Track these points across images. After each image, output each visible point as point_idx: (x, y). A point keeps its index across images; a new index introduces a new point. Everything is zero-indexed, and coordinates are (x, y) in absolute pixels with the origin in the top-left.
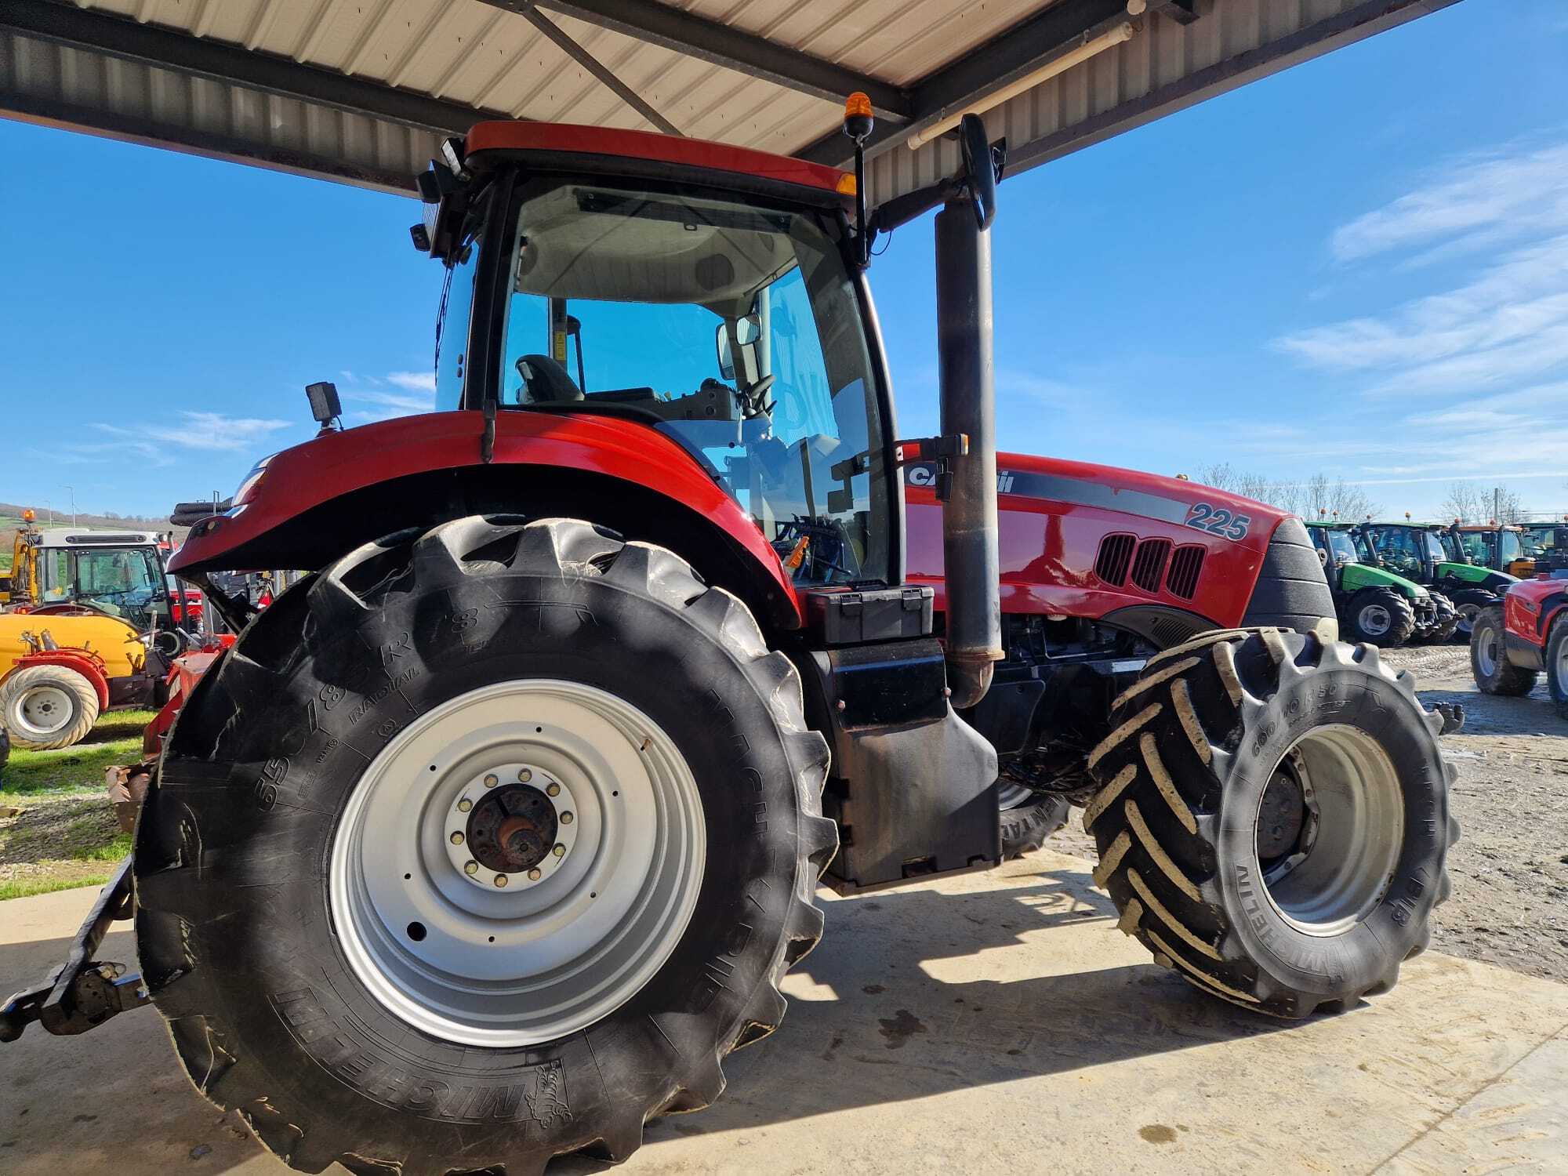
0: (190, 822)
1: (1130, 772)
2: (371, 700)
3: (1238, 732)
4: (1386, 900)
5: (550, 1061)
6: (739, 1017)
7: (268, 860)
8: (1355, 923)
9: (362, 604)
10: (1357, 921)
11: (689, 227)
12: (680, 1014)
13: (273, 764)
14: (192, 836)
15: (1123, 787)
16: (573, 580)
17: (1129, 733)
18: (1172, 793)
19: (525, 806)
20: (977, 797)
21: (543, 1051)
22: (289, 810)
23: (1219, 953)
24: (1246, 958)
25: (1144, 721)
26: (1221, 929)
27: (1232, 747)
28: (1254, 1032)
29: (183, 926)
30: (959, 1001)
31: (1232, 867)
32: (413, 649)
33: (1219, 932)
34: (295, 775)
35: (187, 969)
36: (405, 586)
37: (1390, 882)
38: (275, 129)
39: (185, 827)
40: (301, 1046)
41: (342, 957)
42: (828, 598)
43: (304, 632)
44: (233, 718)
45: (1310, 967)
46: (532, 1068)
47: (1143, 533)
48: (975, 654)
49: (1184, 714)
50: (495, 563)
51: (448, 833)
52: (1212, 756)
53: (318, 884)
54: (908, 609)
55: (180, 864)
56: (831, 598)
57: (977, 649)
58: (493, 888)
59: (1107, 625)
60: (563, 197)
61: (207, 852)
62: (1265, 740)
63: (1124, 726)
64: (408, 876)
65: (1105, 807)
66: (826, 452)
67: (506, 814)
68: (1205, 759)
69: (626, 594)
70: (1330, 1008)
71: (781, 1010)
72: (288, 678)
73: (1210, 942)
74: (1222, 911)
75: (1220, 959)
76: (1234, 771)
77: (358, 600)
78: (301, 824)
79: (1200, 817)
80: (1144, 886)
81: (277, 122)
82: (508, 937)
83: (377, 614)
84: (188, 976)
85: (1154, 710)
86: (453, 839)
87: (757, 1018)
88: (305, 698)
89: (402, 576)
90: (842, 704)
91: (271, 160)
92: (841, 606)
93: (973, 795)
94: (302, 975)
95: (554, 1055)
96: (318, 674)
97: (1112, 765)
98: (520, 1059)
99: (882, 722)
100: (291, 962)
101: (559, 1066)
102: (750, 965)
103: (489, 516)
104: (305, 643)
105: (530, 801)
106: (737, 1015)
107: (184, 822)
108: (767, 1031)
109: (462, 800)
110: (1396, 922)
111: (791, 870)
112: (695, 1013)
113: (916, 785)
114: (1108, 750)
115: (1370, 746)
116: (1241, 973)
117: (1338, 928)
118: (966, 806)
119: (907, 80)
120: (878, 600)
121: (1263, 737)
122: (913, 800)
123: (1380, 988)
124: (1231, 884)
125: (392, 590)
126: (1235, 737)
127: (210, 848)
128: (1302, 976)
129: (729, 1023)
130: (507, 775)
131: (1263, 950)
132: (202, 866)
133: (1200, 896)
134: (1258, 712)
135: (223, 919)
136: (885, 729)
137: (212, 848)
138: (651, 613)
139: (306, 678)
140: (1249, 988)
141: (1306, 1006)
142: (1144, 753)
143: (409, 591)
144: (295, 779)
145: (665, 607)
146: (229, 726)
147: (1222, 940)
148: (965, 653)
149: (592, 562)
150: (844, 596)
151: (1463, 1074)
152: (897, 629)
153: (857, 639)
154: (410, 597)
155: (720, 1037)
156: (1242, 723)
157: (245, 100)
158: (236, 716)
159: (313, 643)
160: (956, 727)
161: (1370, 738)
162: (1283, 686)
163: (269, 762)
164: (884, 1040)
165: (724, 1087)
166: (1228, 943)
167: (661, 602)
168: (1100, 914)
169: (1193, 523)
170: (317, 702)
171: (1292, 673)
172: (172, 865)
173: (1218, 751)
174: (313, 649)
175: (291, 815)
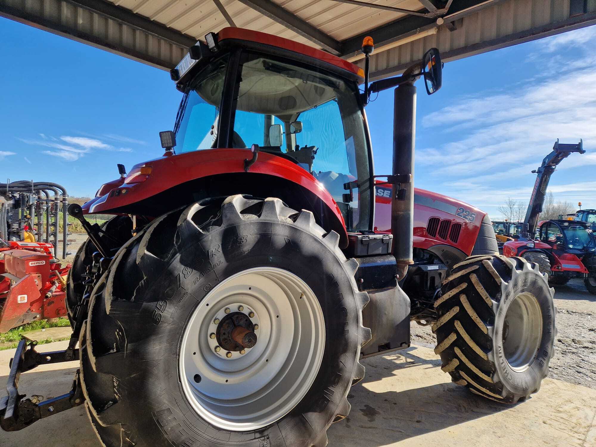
0: (121, 330)
1: (456, 309)
2: (202, 274)
3: (500, 295)
4: (537, 358)
5: (264, 436)
6: (335, 413)
7: (156, 348)
8: (528, 367)
9: (201, 231)
10: (529, 366)
11: (304, 82)
12: (314, 413)
13: (161, 303)
14: (122, 338)
15: (454, 315)
16: (284, 224)
17: (454, 294)
18: (477, 318)
19: (242, 322)
20: (405, 319)
21: (261, 431)
22: (166, 324)
23: (492, 380)
24: (500, 382)
25: (460, 289)
26: (493, 371)
27: (498, 300)
28: (500, 410)
29: (114, 380)
30: (386, 400)
31: (497, 346)
32: (221, 252)
33: (492, 372)
34: (169, 308)
35: (115, 401)
36: (218, 223)
37: (538, 351)
38: (79, 24)
39: (118, 333)
40: (166, 436)
41: (183, 393)
42: (357, 237)
43: (175, 243)
44: (143, 281)
45: (518, 384)
46: (257, 440)
47: (443, 217)
48: (405, 261)
49: (478, 287)
50: (254, 215)
51: (209, 333)
52: (492, 304)
53: (175, 359)
54: (384, 243)
55: (115, 350)
56: (359, 237)
57: (405, 259)
58: (225, 357)
59: (428, 252)
60: (258, 63)
61: (129, 345)
62: (508, 297)
63: (451, 291)
64: (195, 353)
65: (444, 323)
66: (334, 179)
67: (235, 326)
68: (490, 305)
69: (302, 231)
70: (522, 400)
71: (349, 409)
72: (169, 263)
73: (489, 376)
74: (494, 363)
75: (492, 382)
76: (499, 310)
77: (199, 229)
78: (170, 331)
79: (488, 327)
80: (461, 353)
81: (80, 21)
82: (233, 380)
83: (207, 236)
84: (117, 404)
85: (464, 286)
86: (211, 337)
87: (340, 413)
88: (176, 273)
89: (216, 219)
90: (362, 280)
91: (78, 37)
92: (362, 240)
93: (404, 318)
94: (166, 402)
95: (266, 433)
96: (182, 262)
97: (446, 306)
98: (252, 436)
99: (375, 288)
100: (162, 396)
101: (268, 438)
102: (340, 390)
103: (244, 195)
104: (176, 248)
105: (245, 320)
106: (335, 412)
107: (118, 330)
108: (342, 418)
109: (215, 319)
110: (541, 365)
111: (355, 350)
112: (320, 412)
113: (385, 314)
114: (444, 300)
115: (534, 300)
116: (497, 388)
117: (524, 369)
118: (401, 322)
119: (342, 39)
120: (375, 238)
121: (507, 297)
122: (384, 320)
123: (535, 391)
124: (497, 353)
125: (212, 225)
126: (499, 296)
127: (130, 343)
128: (516, 388)
129: (331, 416)
130: (233, 308)
131: (505, 378)
132: (127, 351)
133: (488, 358)
134: (506, 287)
135: (134, 376)
136: (375, 291)
137: (132, 343)
138: (311, 240)
139: (177, 264)
140: (500, 393)
141: (516, 399)
142: (462, 302)
143: (220, 225)
144: (169, 310)
145: (316, 238)
146: (140, 285)
147: (493, 375)
148: (401, 261)
149: (290, 217)
150: (363, 236)
151: (580, 424)
152: (380, 251)
153: (365, 254)
154: (221, 229)
155: (328, 422)
156: (501, 292)
157: (67, 10)
158: (144, 281)
159: (180, 248)
160: (399, 291)
161: (534, 297)
162: (513, 278)
163: (159, 302)
164: (366, 418)
165: (327, 443)
166: (495, 376)
167: (315, 236)
168: (417, 363)
169: (458, 214)
170: (181, 275)
171: (516, 273)
172: (112, 351)
173: (494, 302)
174: (180, 250)
175: (166, 327)
